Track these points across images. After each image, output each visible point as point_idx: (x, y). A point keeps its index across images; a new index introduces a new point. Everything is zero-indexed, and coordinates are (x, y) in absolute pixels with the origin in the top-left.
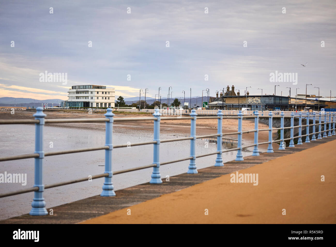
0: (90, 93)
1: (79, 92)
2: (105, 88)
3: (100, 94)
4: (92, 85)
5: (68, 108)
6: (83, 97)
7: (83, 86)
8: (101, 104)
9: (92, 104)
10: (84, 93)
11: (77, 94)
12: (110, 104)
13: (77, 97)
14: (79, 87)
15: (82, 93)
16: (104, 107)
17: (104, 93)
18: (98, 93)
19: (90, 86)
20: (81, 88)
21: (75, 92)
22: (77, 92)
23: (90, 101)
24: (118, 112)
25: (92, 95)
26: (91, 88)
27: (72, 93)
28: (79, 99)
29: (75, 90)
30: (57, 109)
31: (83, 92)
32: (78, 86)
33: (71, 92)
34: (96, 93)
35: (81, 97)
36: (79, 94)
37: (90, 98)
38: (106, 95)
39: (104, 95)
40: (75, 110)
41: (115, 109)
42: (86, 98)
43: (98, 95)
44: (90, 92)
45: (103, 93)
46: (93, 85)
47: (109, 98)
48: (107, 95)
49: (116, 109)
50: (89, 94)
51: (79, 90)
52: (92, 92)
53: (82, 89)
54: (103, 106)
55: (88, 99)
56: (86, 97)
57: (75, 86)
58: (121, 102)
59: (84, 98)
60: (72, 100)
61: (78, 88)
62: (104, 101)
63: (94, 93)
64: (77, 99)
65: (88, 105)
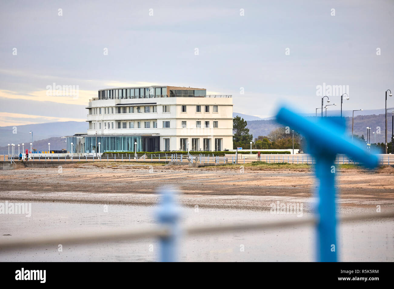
0: (160, 109)
1: (125, 108)
2: (202, 93)
3: (191, 112)
4: (165, 87)
5: (100, 154)
6: (139, 121)
7: (137, 91)
8: (195, 141)
9: (167, 141)
10: (142, 109)
11: (119, 112)
13: (120, 123)
14: (125, 92)
15: (136, 110)
16: (202, 149)
17: (203, 109)
18: (184, 109)
19: (158, 91)
20: (132, 95)
21: (114, 109)
22: (119, 108)
23: (161, 134)
25: (167, 116)
26: (162, 96)
27: (103, 110)
28: (125, 127)
29: (112, 103)
31: (139, 108)
32: (120, 91)
33: (100, 108)
34: (180, 108)
35: (132, 123)
36: (125, 112)
37: (160, 124)
38: (207, 116)
39: (202, 114)
40: (125, 162)
41: (256, 155)
42: (147, 126)
43: (184, 115)
44: (162, 107)
45: (198, 108)
46: (168, 87)
47: (216, 124)
48: (212, 115)
49: (259, 156)
50: (159, 114)
51: (124, 101)
52: (166, 108)
53: (135, 97)
54: (201, 146)
55: (155, 126)
56: (147, 123)
59: (142, 124)
60: (103, 131)
61: (120, 95)
62: (203, 132)
63: (172, 109)
64: (119, 127)
65: (156, 145)
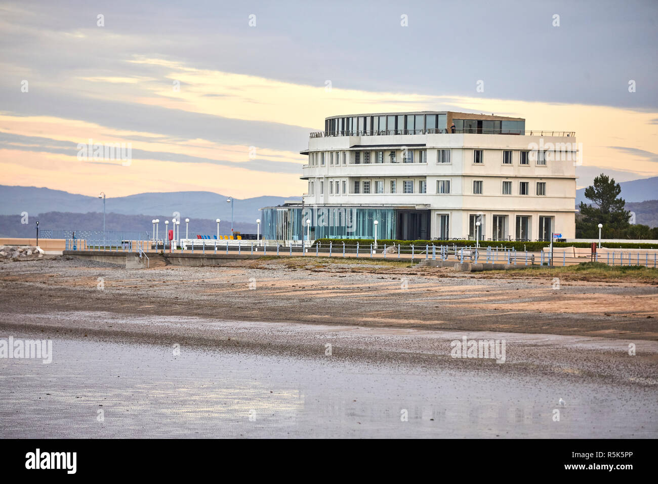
0: (432, 156)
1: (367, 154)
3: (493, 164)
4: (443, 114)
5: (308, 242)
6: (393, 179)
7: (392, 120)
8: (499, 221)
9: (445, 219)
10: (400, 156)
11: (357, 162)
12: (546, 222)
13: (358, 183)
14: (370, 123)
15: (387, 157)
16: (513, 238)
17: (516, 157)
18: (478, 156)
19: (431, 120)
20: (383, 128)
21: (348, 155)
22: (357, 154)
23: (434, 206)
24: (602, 266)
25: (445, 169)
26: (437, 132)
27: (327, 157)
28: (367, 190)
29: (343, 143)
30: (243, 249)
31: (393, 153)
32: (362, 120)
33: (323, 153)
34: (471, 155)
35: (381, 183)
36: (367, 161)
37: (431, 185)
38: (524, 171)
39: (515, 169)
40: (349, 258)
41: (589, 250)
42: (408, 189)
43: (478, 170)
44: (435, 153)
45: (507, 156)
46: (450, 114)
47: (541, 189)
48: (533, 170)
49: (594, 252)
50: (430, 166)
51: (366, 140)
52: (443, 155)
53: (387, 132)
54: (511, 233)
55: (422, 190)
56: (408, 183)
57: (346, 120)
58: (607, 212)
59: (400, 185)
60: (326, 198)
61: (361, 128)
62: (515, 203)
63: (455, 156)
64: (357, 191)
65: (424, 228)
